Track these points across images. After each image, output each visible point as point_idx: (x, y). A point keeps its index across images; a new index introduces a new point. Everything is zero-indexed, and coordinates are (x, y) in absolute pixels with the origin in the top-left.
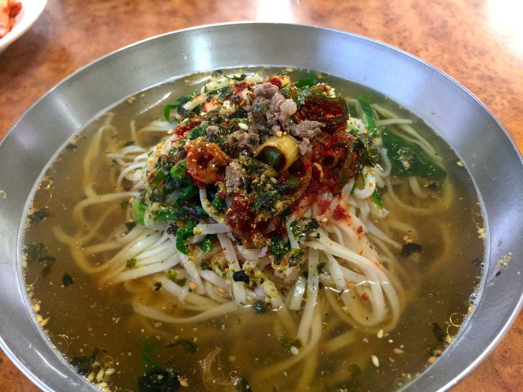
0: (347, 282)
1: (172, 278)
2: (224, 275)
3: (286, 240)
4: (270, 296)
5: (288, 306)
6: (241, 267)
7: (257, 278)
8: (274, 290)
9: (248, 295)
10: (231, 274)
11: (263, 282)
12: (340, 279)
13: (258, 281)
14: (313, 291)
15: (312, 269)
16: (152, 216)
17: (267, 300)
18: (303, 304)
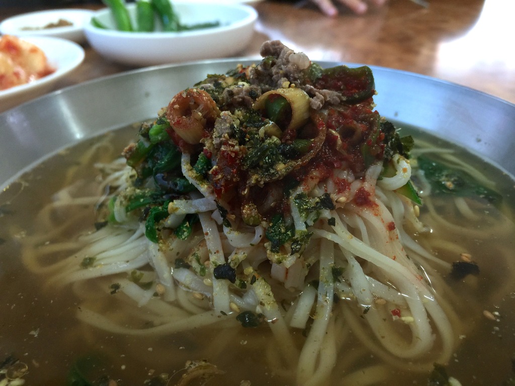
0: (375, 296)
1: (136, 280)
2: (203, 270)
3: (289, 221)
4: (263, 302)
5: (288, 321)
6: (226, 259)
7: (247, 276)
8: (269, 295)
9: (233, 302)
10: (212, 268)
11: (255, 281)
12: (364, 290)
13: (247, 282)
14: (325, 303)
15: (325, 273)
16: (124, 203)
17: (258, 310)
18: (310, 321)
